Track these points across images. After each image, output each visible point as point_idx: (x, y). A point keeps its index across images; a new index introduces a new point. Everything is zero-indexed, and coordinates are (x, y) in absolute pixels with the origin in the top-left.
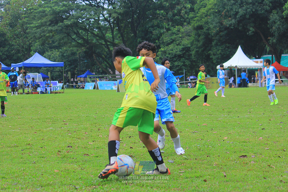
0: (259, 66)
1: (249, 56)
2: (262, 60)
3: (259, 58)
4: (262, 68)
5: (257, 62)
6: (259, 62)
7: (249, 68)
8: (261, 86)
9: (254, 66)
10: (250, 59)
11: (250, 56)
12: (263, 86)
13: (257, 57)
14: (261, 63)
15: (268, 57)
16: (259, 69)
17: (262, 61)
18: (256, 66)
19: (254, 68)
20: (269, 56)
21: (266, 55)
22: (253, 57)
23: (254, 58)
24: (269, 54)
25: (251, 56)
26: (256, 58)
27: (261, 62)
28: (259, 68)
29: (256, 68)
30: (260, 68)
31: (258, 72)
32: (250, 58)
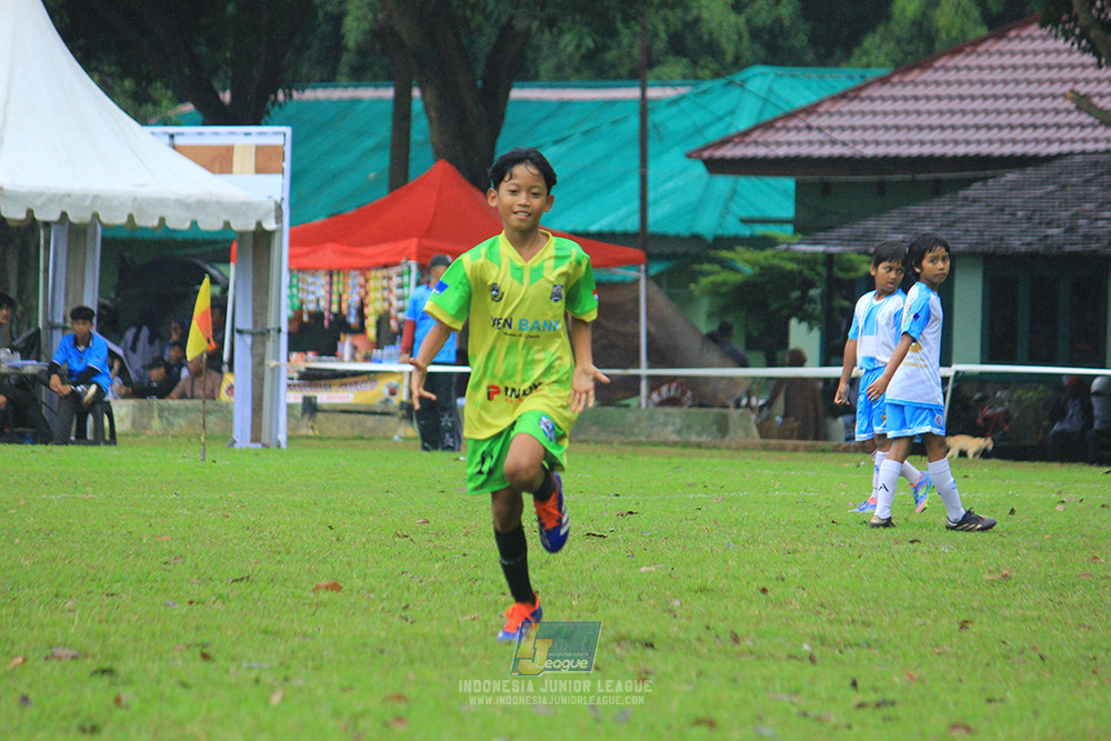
0: (244, 208)
1: (128, 83)
2: (274, 135)
3: (248, 112)
4: (270, 225)
5: (220, 161)
6: (244, 160)
7: (120, 219)
8: (256, 438)
9: (181, 204)
10: (143, 121)
11: (145, 79)
12: (282, 437)
13: (226, 97)
14: (260, 169)
15: (355, 102)
16: (242, 234)
17: (277, 151)
18: (202, 205)
19: (179, 222)
20: (367, 93)
21: (329, 80)
22: (180, 99)
23: (189, 107)
24: (359, 75)
25: (158, 90)
26: (216, 115)
27: (265, 161)
28: (237, 226)
29: (210, 224)
30: (252, 227)
31: (231, 271)
32: (140, 106)
